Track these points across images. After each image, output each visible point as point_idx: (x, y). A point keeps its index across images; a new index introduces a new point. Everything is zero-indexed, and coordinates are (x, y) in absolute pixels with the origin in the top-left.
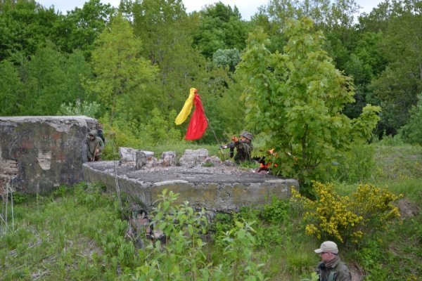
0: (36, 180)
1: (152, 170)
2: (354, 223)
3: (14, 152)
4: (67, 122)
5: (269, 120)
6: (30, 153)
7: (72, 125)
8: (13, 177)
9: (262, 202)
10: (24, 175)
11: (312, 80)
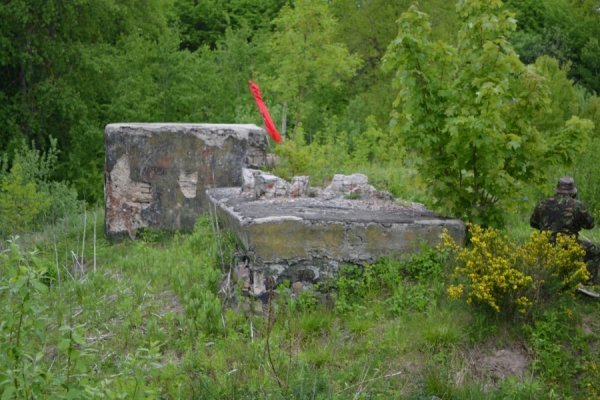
0: (176, 212)
1: (271, 201)
2: (518, 284)
3: (147, 172)
4: (221, 132)
5: (422, 135)
6: (169, 173)
7: (227, 136)
8: (145, 207)
9: (409, 250)
10: (160, 204)
11: (487, 81)
